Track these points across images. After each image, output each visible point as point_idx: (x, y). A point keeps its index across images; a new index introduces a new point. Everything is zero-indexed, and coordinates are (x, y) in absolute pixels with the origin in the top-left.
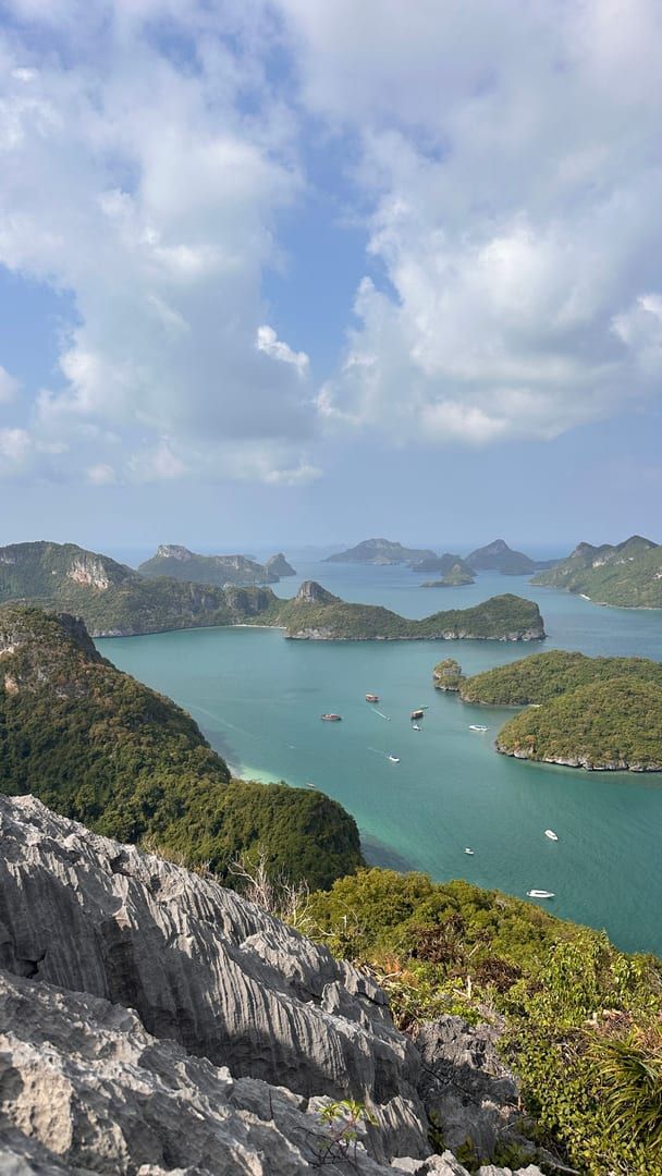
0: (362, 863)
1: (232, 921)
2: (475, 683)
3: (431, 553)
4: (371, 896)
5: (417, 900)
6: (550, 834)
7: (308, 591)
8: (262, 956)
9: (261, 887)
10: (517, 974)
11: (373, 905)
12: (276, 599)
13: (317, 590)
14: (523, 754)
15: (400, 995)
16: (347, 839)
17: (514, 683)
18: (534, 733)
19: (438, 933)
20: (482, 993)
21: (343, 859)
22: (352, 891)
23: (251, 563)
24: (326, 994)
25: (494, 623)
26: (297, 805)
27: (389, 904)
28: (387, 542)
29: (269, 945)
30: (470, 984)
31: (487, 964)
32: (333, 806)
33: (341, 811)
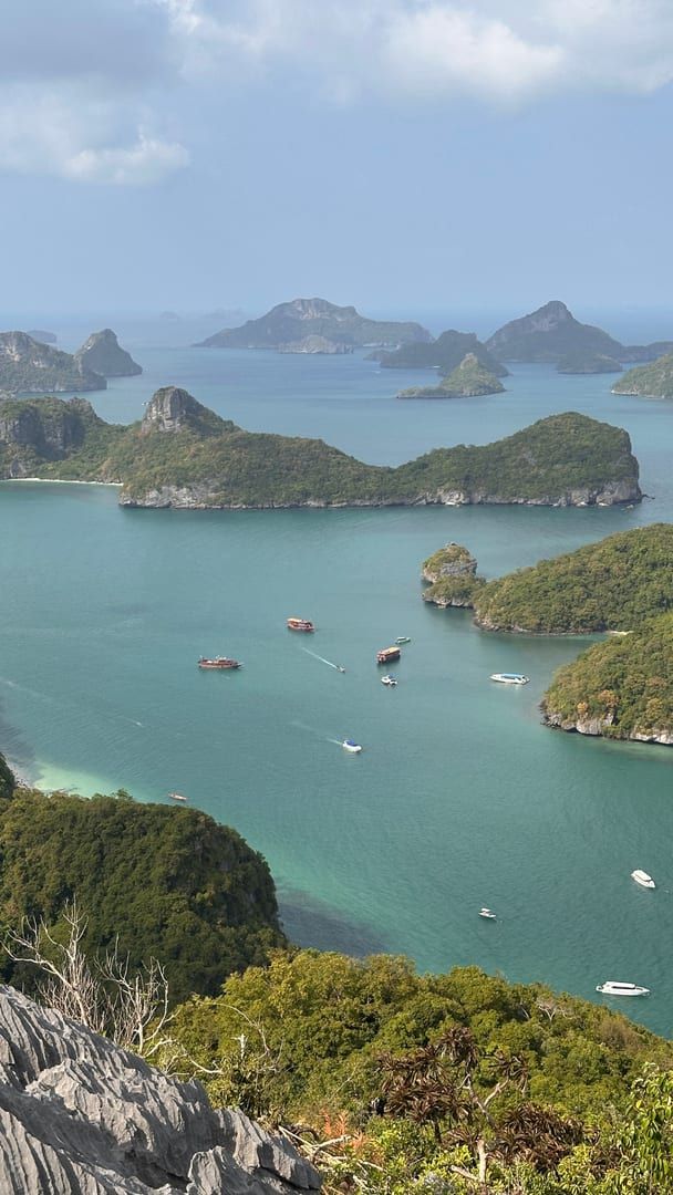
0: (279, 941)
1: (10, 1043)
2: (503, 591)
3: (417, 329)
4: (297, 1003)
5: (387, 1008)
6: (641, 877)
7: (167, 409)
8: (70, 1105)
9: (76, 986)
10: (574, 1135)
11: (302, 1019)
12: (101, 424)
13: (186, 407)
14: (594, 726)
15: (349, 1179)
16: (252, 898)
17: (579, 590)
18: (615, 685)
19: (425, 1064)
20: (506, 1173)
21: (244, 937)
22: (260, 995)
23: (46, 349)
24: (196, 1171)
25: (542, 472)
26: (151, 836)
27: (333, 1017)
28: (329, 305)
29: (84, 1084)
30: (483, 1156)
31: (517, 1119)
32: (225, 837)
33: (239, 845)
